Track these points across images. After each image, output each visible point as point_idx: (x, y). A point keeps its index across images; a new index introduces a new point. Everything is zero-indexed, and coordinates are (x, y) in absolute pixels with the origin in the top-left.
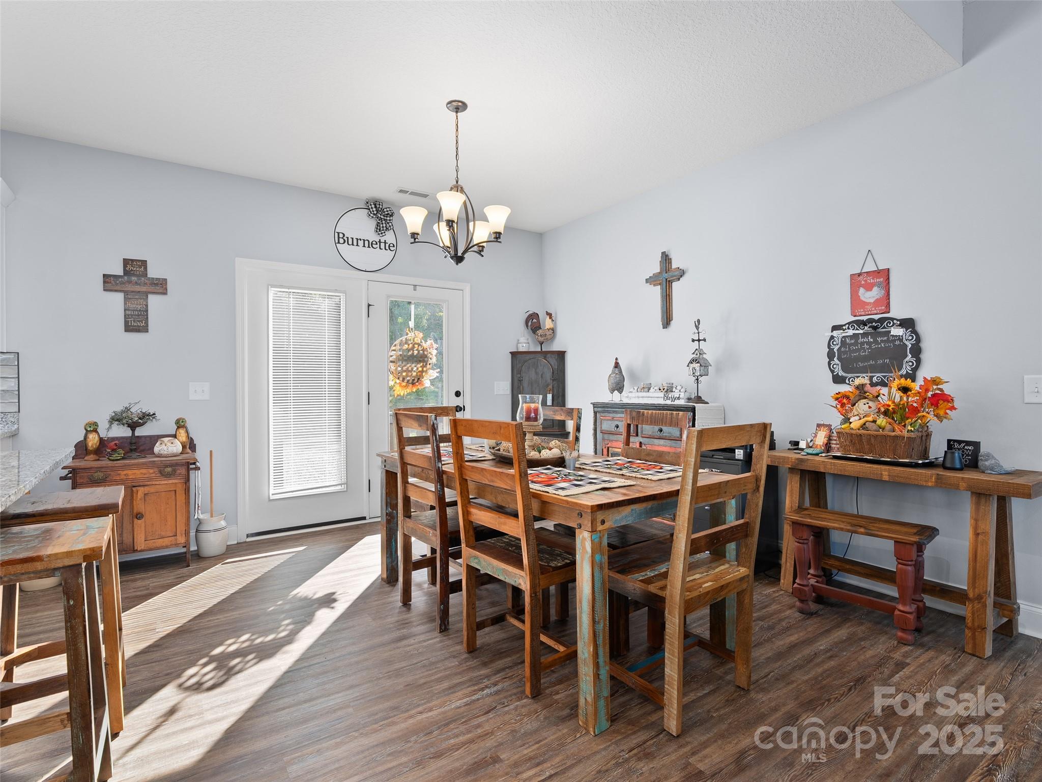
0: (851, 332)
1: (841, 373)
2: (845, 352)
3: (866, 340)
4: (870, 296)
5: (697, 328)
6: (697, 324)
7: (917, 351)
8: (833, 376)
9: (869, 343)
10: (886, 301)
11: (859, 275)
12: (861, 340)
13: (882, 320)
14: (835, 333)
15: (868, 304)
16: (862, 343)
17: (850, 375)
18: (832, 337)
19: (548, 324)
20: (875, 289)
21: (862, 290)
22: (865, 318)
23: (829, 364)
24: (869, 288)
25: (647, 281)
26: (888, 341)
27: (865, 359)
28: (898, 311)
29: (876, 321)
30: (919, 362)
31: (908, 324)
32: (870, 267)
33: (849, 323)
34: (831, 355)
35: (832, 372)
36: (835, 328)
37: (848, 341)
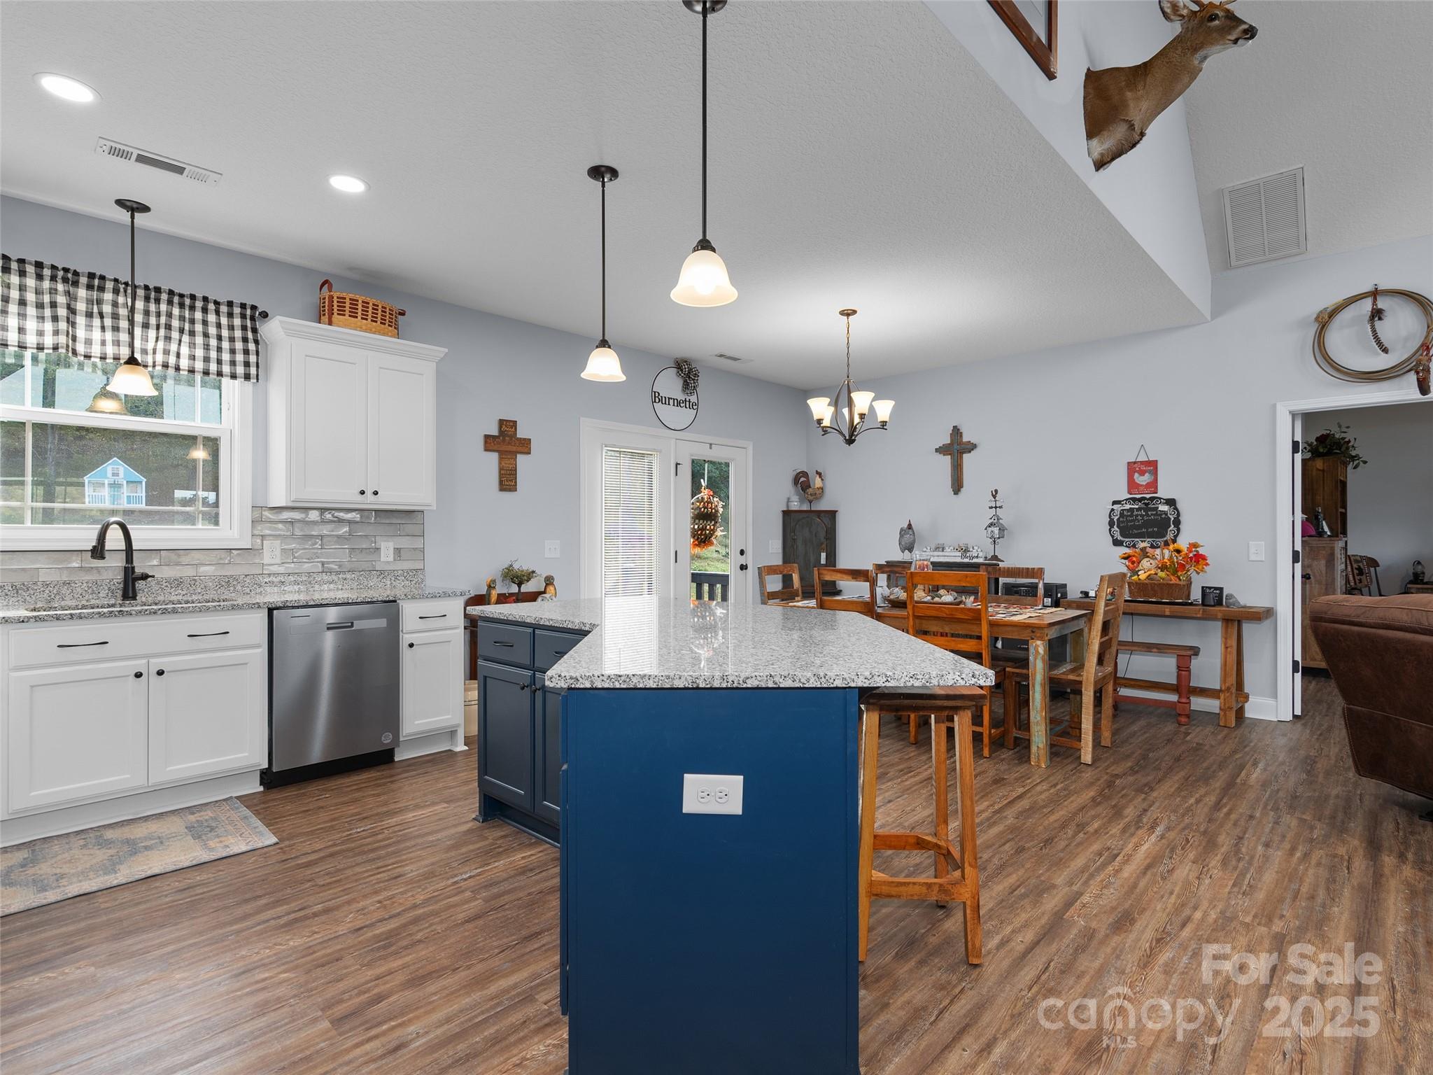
0: (1128, 507)
1: (1120, 538)
2: (1123, 522)
3: (1139, 513)
4: (1143, 480)
5: (994, 497)
6: (995, 494)
7: (1177, 523)
8: (1113, 540)
9: (1141, 515)
10: (1153, 485)
11: (1135, 463)
12: (1135, 513)
13: (1152, 499)
14: (1115, 507)
15: (1141, 485)
16: (1137, 516)
17: (1127, 540)
18: (1113, 510)
19: (818, 482)
20: (1147, 474)
21: (1136, 475)
22: (1138, 496)
23: (1110, 530)
24: (1142, 473)
25: (937, 450)
26: (1156, 515)
27: (1139, 527)
28: (1163, 492)
29: (1148, 499)
30: (1179, 530)
31: (1171, 502)
32: (1143, 458)
33: (1126, 500)
34: (1111, 524)
35: (1113, 537)
36: (1115, 503)
37: (1125, 513)
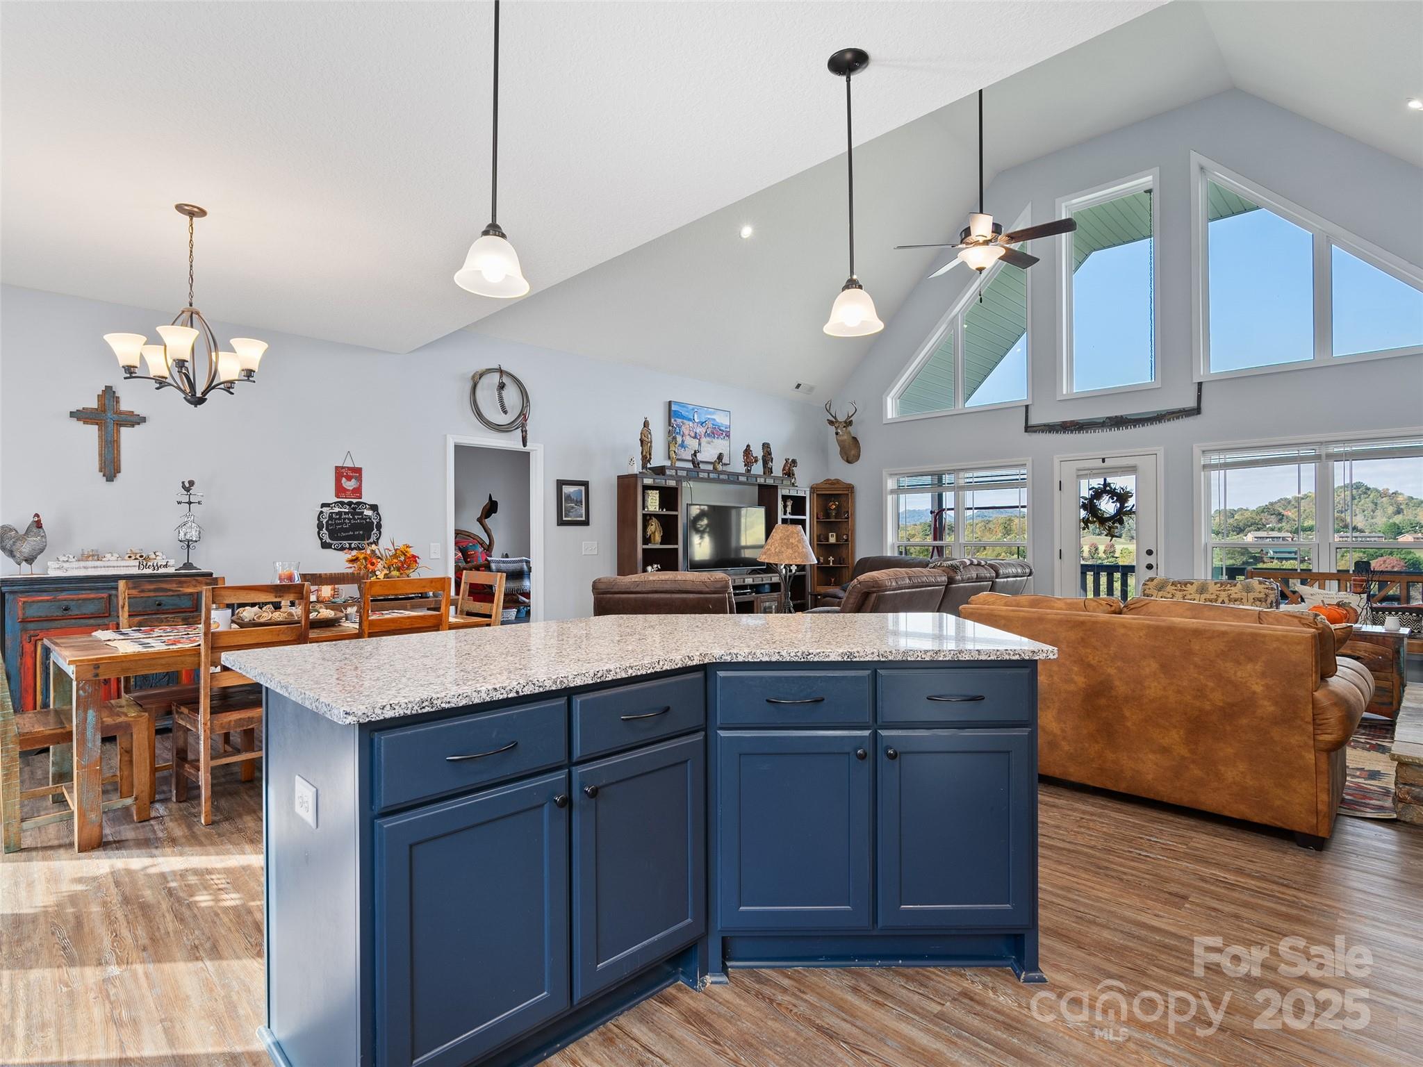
0: (337, 510)
1: (328, 541)
2: (332, 525)
3: (347, 516)
4: (349, 485)
5: (188, 490)
6: (188, 487)
7: (379, 526)
8: (322, 543)
9: (349, 519)
10: (358, 491)
11: (343, 468)
12: (343, 516)
13: (358, 503)
14: (324, 509)
15: (348, 490)
16: (345, 519)
17: (335, 542)
18: (322, 512)
20: (353, 480)
21: (344, 480)
22: (346, 500)
23: (319, 533)
24: (349, 479)
25: (73, 414)
26: (362, 519)
27: (346, 530)
28: (367, 498)
29: (355, 504)
30: (380, 533)
31: (374, 508)
32: (349, 464)
33: (335, 503)
34: (320, 527)
35: (321, 539)
36: (323, 505)
37: (334, 516)
